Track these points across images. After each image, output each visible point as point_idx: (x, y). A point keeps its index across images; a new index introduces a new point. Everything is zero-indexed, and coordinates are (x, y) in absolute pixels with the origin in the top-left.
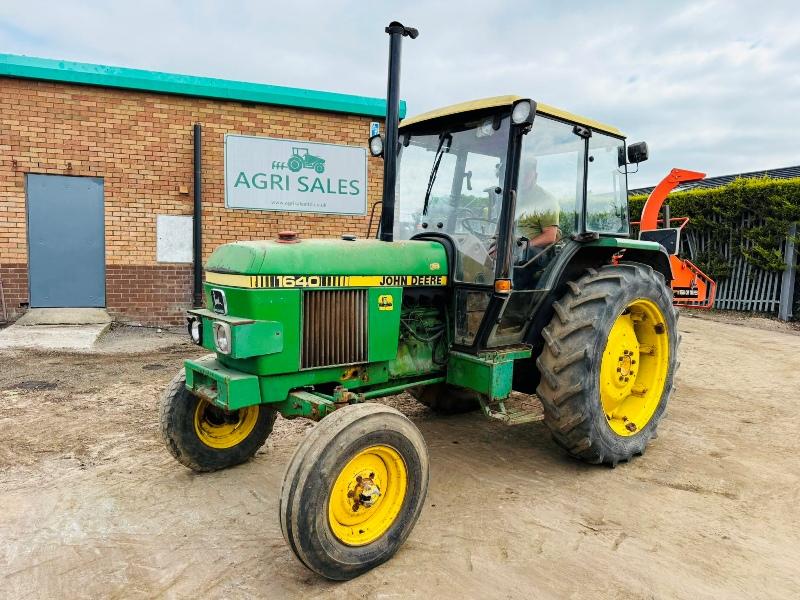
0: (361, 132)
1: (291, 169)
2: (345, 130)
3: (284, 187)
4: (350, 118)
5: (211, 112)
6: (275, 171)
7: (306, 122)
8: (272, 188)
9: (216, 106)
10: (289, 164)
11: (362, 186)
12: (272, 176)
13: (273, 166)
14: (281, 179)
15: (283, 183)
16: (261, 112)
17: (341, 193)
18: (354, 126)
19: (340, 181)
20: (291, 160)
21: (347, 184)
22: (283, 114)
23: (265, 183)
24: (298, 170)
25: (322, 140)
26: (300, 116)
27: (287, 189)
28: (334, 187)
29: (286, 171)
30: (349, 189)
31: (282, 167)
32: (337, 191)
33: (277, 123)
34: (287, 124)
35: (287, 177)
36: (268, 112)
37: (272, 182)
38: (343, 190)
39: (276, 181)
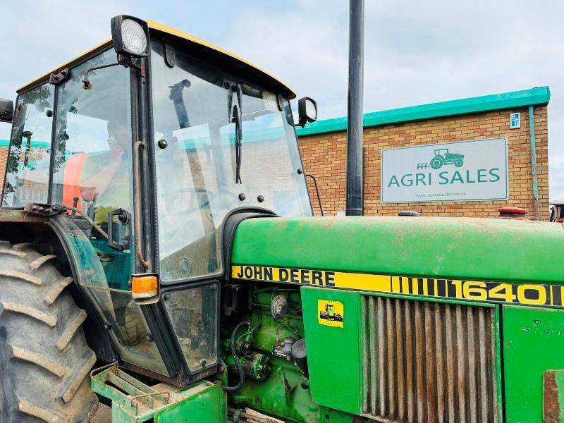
0: (501, 124)
1: (433, 167)
2: (484, 126)
3: (427, 182)
4: (488, 115)
5: (372, 136)
6: (420, 171)
7: (446, 127)
8: (417, 184)
9: (376, 132)
10: (431, 164)
11: (502, 173)
12: (417, 175)
13: (418, 167)
14: (424, 176)
15: (426, 180)
16: (409, 128)
17: (479, 181)
18: (493, 121)
19: (479, 171)
20: (433, 160)
21: (487, 173)
22: (426, 125)
23: (412, 181)
24: (439, 167)
25: (461, 139)
26: (440, 124)
27: (430, 184)
28: (473, 177)
29: (430, 170)
30: (489, 177)
31: (426, 166)
32: (476, 180)
33: (421, 133)
34: (430, 132)
35: (430, 174)
36: (415, 127)
37: (417, 180)
38: (482, 178)
39: (419, 179)
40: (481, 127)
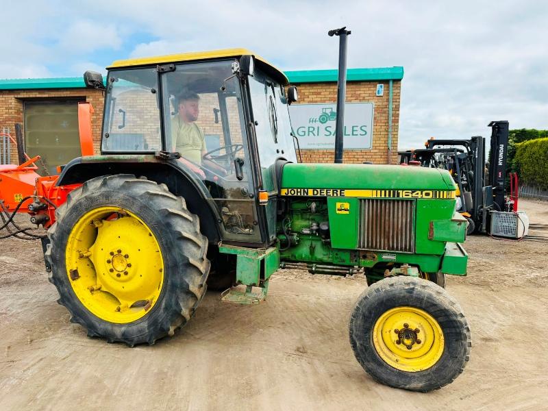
0: (370, 92)
1: (321, 122)
2: (359, 92)
3: (316, 134)
4: (362, 84)
6: (311, 124)
7: (332, 90)
8: (309, 135)
10: (319, 119)
11: (369, 129)
12: (309, 128)
13: (310, 121)
14: (314, 129)
15: (315, 132)
16: (303, 88)
17: (353, 135)
18: (365, 89)
19: (353, 127)
20: (321, 116)
21: (358, 129)
22: (318, 87)
23: (304, 132)
24: (325, 122)
26: (327, 87)
27: (318, 135)
28: (349, 131)
29: (318, 124)
30: (360, 132)
31: (315, 121)
33: (314, 93)
34: (319, 94)
35: (318, 128)
36: (309, 88)
37: (309, 132)
38: (355, 133)
39: (311, 131)
40: (357, 92)
